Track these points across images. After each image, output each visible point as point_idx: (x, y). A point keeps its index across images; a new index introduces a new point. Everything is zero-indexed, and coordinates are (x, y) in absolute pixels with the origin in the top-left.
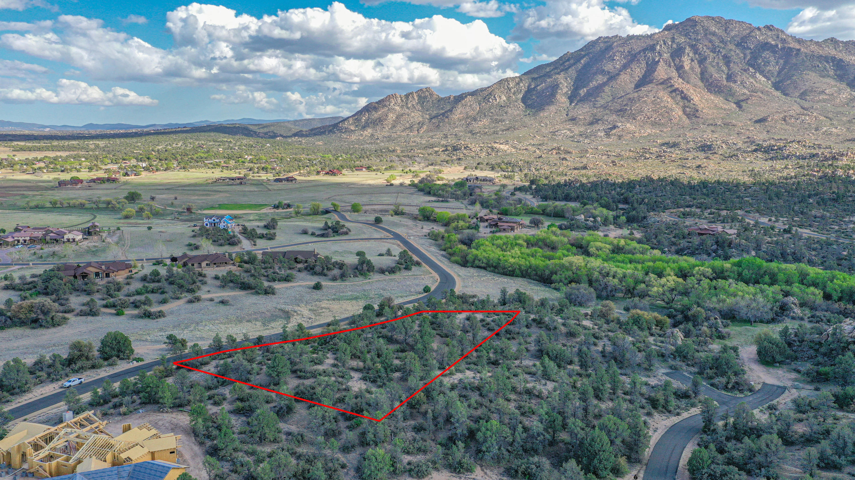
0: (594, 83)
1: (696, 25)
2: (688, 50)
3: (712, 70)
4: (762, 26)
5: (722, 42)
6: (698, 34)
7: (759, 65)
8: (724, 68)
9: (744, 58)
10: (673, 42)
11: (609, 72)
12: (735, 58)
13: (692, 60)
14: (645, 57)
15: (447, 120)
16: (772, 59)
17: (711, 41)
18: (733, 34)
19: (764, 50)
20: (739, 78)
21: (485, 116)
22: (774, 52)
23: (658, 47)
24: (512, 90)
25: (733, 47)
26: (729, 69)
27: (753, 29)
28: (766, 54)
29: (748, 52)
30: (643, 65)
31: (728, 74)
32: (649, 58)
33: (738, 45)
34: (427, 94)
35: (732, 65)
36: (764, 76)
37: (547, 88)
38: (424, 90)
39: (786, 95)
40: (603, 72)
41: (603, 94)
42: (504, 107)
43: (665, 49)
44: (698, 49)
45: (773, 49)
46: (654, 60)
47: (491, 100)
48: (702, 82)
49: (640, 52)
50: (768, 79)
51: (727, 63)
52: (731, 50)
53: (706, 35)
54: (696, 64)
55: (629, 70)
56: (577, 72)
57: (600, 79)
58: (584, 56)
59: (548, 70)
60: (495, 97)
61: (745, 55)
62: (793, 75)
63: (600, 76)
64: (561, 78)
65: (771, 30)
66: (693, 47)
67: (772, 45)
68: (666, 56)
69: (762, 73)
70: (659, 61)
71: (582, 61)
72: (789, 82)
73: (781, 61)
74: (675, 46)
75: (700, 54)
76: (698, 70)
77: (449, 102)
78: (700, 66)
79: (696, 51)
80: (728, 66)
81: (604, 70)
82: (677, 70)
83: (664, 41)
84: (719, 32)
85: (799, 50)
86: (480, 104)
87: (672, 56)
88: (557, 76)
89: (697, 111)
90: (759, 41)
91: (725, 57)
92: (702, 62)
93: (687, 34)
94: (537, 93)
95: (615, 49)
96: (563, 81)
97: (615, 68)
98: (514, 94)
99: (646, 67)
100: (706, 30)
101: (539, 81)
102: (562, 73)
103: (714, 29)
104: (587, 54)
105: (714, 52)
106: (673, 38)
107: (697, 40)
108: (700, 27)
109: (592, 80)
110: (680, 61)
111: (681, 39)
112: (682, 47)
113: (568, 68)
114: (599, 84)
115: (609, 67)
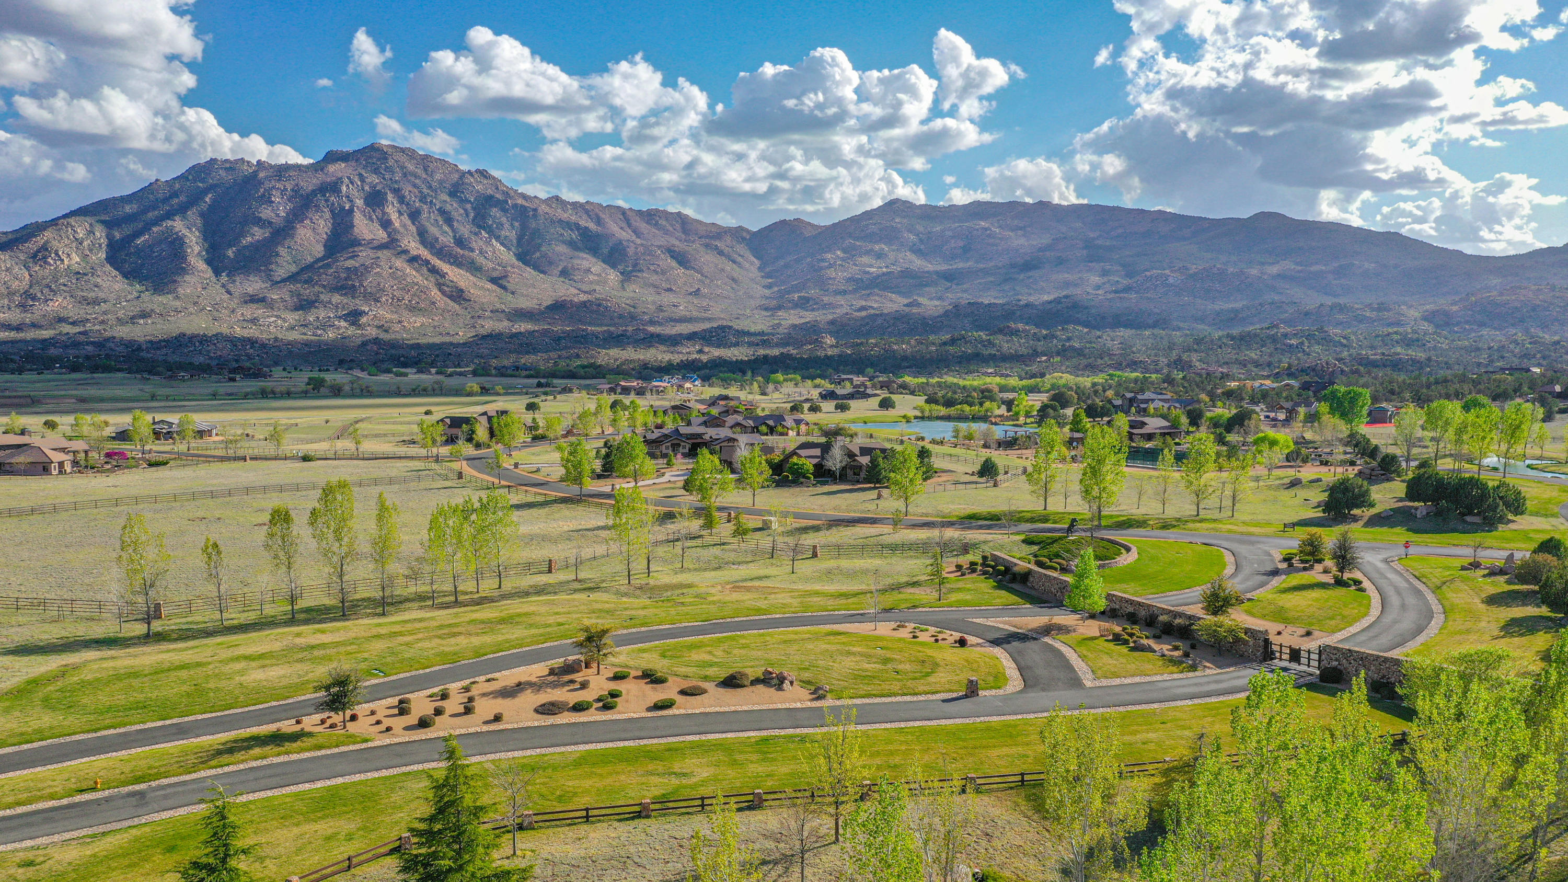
0: (249, 239)
1: (386, 159)
2: (390, 197)
3: (433, 230)
4: (473, 170)
5: (430, 187)
6: (393, 173)
7: (490, 227)
8: (446, 228)
9: (467, 215)
10: (362, 179)
11: (270, 223)
12: (455, 214)
13: (400, 213)
14: (327, 201)
16: (504, 220)
17: (415, 186)
18: (438, 176)
19: (491, 206)
20: (474, 245)
21: (52, 290)
22: (504, 210)
23: (344, 188)
24: (85, 243)
25: (445, 197)
26: (454, 231)
27: (463, 174)
28: (495, 212)
29: (469, 206)
30: (328, 215)
31: (455, 237)
32: (333, 204)
33: (453, 194)
35: (455, 224)
36: (502, 244)
37: (158, 243)
39: (544, 272)
40: (260, 222)
41: (279, 260)
42: (85, 274)
43: (354, 192)
44: (404, 197)
45: (501, 205)
46: (343, 208)
47: (50, 260)
48: (426, 247)
49: (314, 193)
50: (509, 249)
51: (449, 221)
52: (445, 201)
53: (405, 175)
54: (406, 219)
55: (307, 222)
56: (202, 216)
57: (258, 234)
58: (206, 191)
59: (128, 209)
60: (57, 254)
61: (466, 210)
62: (540, 245)
63: (256, 229)
64: (178, 225)
65: (485, 177)
66: (397, 192)
67: (498, 200)
68: (359, 202)
69: (498, 238)
70: (351, 211)
71: (207, 200)
72: (538, 254)
73: (517, 224)
74: (367, 188)
75: (408, 204)
76: (413, 229)
78: (414, 224)
79: (402, 200)
80: (451, 226)
81: (260, 219)
82: (381, 226)
83: (349, 178)
84: (420, 172)
85: (535, 210)
86: (28, 268)
87: (367, 204)
88: (170, 223)
89: (462, 291)
90: (478, 192)
91: (442, 212)
92: (414, 216)
93: (376, 171)
94: (139, 251)
95: (267, 185)
96: (185, 232)
97: (278, 215)
98: (91, 250)
99: (333, 218)
100: (402, 167)
101: (128, 230)
102: (177, 218)
103: (410, 167)
104: (212, 188)
105: (425, 203)
106: (360, 175)
107: (396, 182)
108: (391, 162)
109: (242, 234)
110: (384, 213)
111: (373, 179)
112: (379, 191)
113: (182, 210)
114: (258, 241)
115: (266, 213)
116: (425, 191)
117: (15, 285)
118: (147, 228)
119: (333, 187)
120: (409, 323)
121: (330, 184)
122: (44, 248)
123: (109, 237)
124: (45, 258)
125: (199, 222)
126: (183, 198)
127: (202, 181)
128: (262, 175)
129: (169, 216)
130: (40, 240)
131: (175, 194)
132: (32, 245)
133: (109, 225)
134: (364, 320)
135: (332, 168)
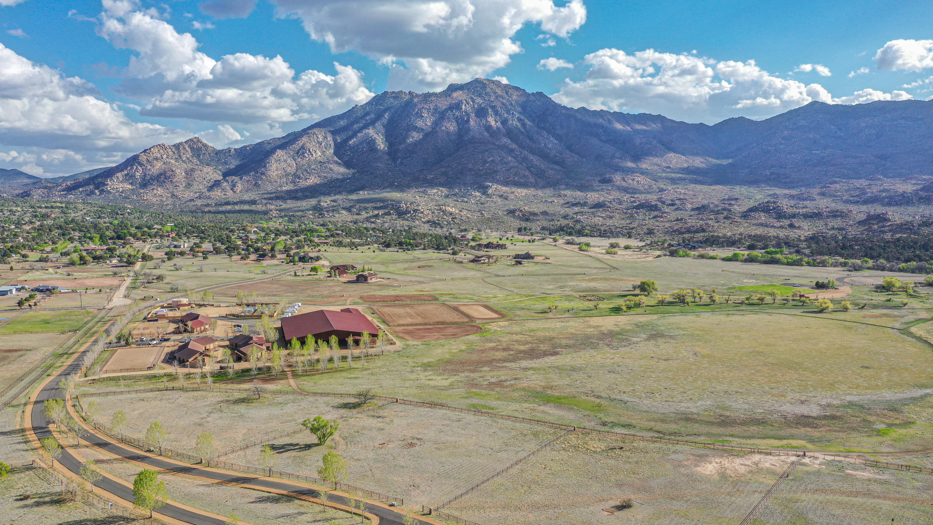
0: (411, 140)
1: (485, 87)
2: (490, 110)
4: (535, 92)
5: (511, 104)
6: (490, 96)
7: (548, 128)
10: (473, 102)
11: (422, 130)
12: (527, 121)
13: (496, 121)
14: (454, 115)
15: (264, 177)
17: (503, 104)
18: (515, 97)
21: (308, 173)
23: (464, 107)
24: (323, 144)
27: (528, 95)
30: (455, 123)
32: (457, 117)
34: (200, 145)
37: (361, 143)
38: (195, 140)
40: (416, 129)
42: (324, 163)
43: (469, 109)
44: (498, 111)
46: (463, 119)
47: (306, 155)
49: (446, 110)
51: (524, 125)
52: (520, 113)
53: (497, 97)
54: (499, 125)
55: (444, 128)
56: (384, 126)
57: (416, 136)
58: (385, 111)
59: (342, 123)
60: (309, 151)
63: (415, 133)
64: (371, 131)
65: (542, 97)
66: (493, 108)
68: (473, 115)
70: (468, 121)
71: (386, 116)
74: (476, 106)
75: (500, 115)
76: (504, 131)
77: (230, 156)
78: (504, 128)
79: (496, 113)
81: (417, 127)
82: (486, 129)
83: (466, 100)
84: (504, 95)
86: (295, 160)
87: (477, 116)
88: (367, 131)
90: (539, 106)
93: (480, 95)
94: (351, 148)
95: (420, 106)
96: (376, 136)
97: (426, 125)
98: (326, 148)
99: (458, 125)
100: (495, 93)
101: (344, 136)
102: (370, 128)
103: (499, 92)
104: (387, 109)
105: (509, 114)
106: (472, 98)
107: (492, 102)
108: (488, 90)
109: (406, 137)
110: (487, 121)
111: (479, 100)
112: (483, 108)
113: (373, 123)
114: (416, 141)
115: (420, 123)
116: (509, 107)
117: (289, 170)
118: (354, 135)
119: (458, 106)
120: (518, 193)
121: (455, 104)
122: (303, 147)
123: (335, 140)
124: (303, 153)
125: (383, 131)
126: (372, 116)
127: (381, 105)
128: (416, 100)
129: (366, 127)
130: (300, 143)
131: (367, 114)
132: (297, 146)
133: (333, 133)
134: (490, 191)
135: (455, 95)
